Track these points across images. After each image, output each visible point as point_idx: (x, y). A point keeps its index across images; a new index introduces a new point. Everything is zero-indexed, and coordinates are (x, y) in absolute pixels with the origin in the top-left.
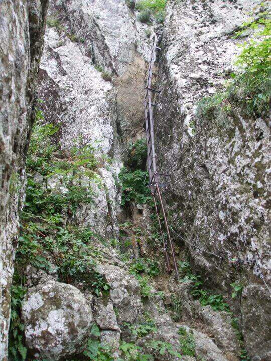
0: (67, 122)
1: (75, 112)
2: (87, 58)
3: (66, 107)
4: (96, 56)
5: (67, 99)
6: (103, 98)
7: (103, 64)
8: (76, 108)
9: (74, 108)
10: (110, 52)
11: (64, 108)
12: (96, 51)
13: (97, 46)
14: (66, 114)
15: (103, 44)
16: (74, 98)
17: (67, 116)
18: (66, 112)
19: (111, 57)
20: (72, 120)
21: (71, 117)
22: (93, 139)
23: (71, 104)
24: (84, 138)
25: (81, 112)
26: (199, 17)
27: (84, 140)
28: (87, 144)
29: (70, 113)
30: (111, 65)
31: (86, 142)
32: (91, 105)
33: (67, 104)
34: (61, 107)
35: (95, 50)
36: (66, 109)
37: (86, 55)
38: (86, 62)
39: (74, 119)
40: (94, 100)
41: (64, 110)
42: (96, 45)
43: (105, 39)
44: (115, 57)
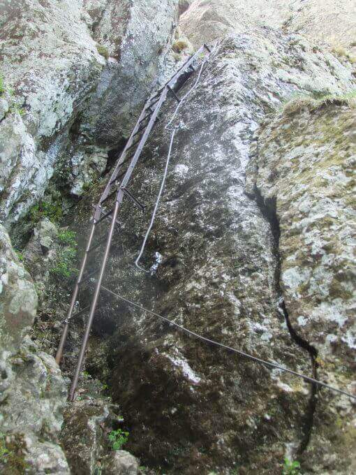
0: (9, 56)
1: (31, 50)
2: (88, 16)
3: (22, 33)
4: (102, 22)
5: (32, 26)
6: (89, 61)
7: (105, 37)
8: (38, 47)
9: (33, 43)
10: (129, 24)
11: (17, 34)
12: (107, 16)
13: (113, 11)
14: (15, 44)
15: (125, 10)
16: (43, 32)
17: (13, 48)
18: (16, 41)
19: (125, 32)
20: (19, 58)
21: (21, 52)
22: (39, 94)
23: (34, 35)
24: (26, 82)
25: (40, 56)
26: (283, 51)
27: (23, 84)
28: (25, 94)
29: (23, 46)
30: (119, 41)
31: (24, 89)
32: (62, 56)
33: (26, 32)
34: (14, 30)
35: (105, 14)
36: (21, 37)
37: (89, 12)
38: (83, 19)
39: (22, 59)
40: (73, 53)
41: (16, 37)
42: (112, 8)
43: (132, 5)
44: (130, 37)
